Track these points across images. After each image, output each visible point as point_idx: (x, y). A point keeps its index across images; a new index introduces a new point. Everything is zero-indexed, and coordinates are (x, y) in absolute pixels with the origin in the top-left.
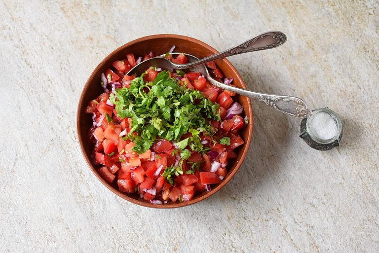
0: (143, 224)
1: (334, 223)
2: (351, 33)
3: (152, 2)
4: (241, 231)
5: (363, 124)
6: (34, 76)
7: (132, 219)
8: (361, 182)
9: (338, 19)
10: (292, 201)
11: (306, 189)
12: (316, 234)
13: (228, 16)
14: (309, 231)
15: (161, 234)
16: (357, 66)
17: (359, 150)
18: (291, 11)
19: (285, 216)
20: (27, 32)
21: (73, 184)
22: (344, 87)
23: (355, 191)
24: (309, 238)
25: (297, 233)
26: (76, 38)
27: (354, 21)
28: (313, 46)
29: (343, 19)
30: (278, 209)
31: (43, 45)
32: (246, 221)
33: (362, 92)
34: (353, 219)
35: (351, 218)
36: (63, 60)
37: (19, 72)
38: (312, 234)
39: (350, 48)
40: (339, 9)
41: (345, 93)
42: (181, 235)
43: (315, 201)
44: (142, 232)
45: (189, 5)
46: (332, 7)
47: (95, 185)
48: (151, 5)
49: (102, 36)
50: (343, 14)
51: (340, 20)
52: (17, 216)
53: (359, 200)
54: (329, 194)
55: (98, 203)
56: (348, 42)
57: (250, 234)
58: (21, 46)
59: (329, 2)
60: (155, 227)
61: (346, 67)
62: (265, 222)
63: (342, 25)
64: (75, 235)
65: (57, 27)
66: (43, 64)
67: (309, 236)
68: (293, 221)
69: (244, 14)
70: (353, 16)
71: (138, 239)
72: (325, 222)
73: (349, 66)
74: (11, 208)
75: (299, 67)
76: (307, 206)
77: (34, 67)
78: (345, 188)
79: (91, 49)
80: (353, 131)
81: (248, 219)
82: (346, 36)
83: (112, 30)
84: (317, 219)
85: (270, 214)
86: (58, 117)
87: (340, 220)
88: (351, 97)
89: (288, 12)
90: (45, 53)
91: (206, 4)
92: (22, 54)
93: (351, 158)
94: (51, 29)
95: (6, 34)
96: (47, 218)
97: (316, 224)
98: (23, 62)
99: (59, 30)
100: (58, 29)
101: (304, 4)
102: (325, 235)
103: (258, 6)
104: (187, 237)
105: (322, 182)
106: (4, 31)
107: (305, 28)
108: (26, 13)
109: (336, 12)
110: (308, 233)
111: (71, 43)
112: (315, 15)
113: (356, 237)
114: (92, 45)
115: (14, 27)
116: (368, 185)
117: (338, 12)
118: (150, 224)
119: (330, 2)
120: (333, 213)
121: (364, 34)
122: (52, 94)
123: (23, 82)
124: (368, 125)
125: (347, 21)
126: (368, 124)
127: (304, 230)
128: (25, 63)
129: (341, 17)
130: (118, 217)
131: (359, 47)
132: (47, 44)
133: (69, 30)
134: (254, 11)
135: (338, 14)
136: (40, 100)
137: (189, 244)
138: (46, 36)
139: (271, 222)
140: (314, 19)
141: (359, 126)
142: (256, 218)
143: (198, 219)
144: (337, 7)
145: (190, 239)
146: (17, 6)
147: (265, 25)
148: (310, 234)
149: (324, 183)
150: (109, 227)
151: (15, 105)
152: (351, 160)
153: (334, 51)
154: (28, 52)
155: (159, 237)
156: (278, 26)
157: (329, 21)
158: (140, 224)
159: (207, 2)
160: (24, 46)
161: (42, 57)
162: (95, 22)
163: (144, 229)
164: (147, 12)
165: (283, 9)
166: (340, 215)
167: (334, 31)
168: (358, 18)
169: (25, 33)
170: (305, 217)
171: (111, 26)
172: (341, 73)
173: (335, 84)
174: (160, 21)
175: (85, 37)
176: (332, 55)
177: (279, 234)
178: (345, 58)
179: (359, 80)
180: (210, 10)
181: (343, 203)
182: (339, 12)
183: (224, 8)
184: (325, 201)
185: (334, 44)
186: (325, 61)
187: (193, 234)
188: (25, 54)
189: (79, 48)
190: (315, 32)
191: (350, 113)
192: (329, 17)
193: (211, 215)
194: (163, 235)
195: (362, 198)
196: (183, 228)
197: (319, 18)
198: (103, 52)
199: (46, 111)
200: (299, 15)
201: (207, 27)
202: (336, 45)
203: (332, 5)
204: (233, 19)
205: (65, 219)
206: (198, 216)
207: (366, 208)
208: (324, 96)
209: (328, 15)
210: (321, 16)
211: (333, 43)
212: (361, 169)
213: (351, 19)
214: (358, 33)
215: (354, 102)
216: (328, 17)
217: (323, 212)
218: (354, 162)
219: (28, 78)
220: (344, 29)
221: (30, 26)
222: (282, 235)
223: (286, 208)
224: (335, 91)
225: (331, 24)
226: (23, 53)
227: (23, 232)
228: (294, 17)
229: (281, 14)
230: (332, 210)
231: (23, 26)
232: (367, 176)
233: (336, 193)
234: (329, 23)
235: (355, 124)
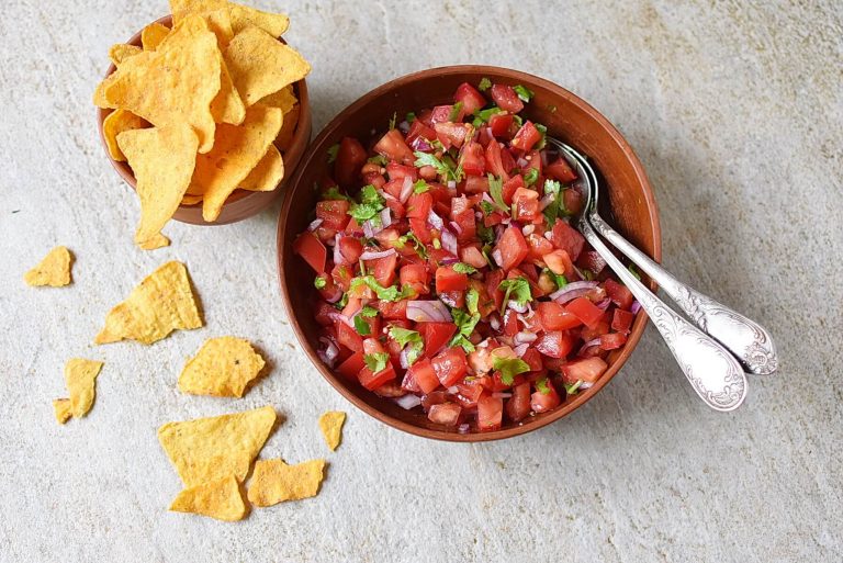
0: (298, 506)
1: (721, 534)
2: (796, 113)
3: (357, 24)
4: (511, 536)
5: (806, 318)
6: (90, 173)
8: (789, 450)
9: (769, 81)
10: (630, 479)
11: (663, 455)
12: (677, 557)
13: (520, 62)
14: (663, 549)
15: (336, 531)
16: (803, 187)
18: (663, 56)
19: (612, 512)
20: (83, 78)
21: (156, 410)
22: (768, 232)
23: (775, 467)
25: (635, 550)
27: (805, 86)
28: (706, 137)
29: (780, 81)
30: (596, 495)
32: (523, 516)
33: (809, 247)
34: (765, 530)
35: (760, 526)
37: (61, 163)
38: (668, 554)
39: (792, 146)
40: (772, 58)
41: (770, 246)
42: (378, 536)
43: (681, 484)
44: (294, 523)
45: (436, 34)
46: (757, 52)
48: (353, 32)
50: (782, 70)
51: (773, 81)
52: (33, 468)
53: (782, 486)
54: (714, 469)
56: (788, 132)
57: (531, 547)
58: (68, 106)
59: (751, 42)
60: (323, 513)
61: (779, 188)
62: (566, 521)
63: (777, 93)
64: (151, 518)
67: (662, 560)
68: (628, 524)
69: (557, 60)
70: (804, 75)
71: (284, 537)
72: (701, 530)
73: (785, 186)
74: (20, 452)
75: (671, 182)
76: (662, 493)
77: (92, 154)
78: (754, 460)
80: (782, 333)
81: (527, 512)
82: (783, 118)
84: (684, 523)
85: (579, 505)
86: (135, 265)
87: (735, 529)
88: (784, 256)
89: (656, 61)
91: (474, 32)
92: (69, 123)
93: (771, 393)
95: (38, 79)
96: (94, 478)
97: (680, 535)
98: (70, 142)
101: (694, 42)
103: (590, 42)
104: (390, 541)
105: (703, 441)
106: (36, 72)
107: (693, 96)
108: (84, 37)
109: (765, 64)
110: (659, 552)
112: (716, 68)
115: (56, 65)
116: (805, 455)
117: (771, 64)
118: (312, 506)
119: (754, 41)
120: (721, 511)
121: (826, 117)
122: (126, 214)
123: (67, 185)
124: (818, 323)
125: (789, 84)
126: (818, 318)
127: (652, 545)
128: (73, 143)
129: (775, 77)
131: (811, 145)
134: (579, 53)
135: (770, 68)
136: (99, 225)
137: (395, 557)
139: (579, 521)
141: (797, 324)
142: (548, 511)
143: (417, 503)
144: (769, 52)
145: (397, 545)
146: (67, 22)
147: (601, 85)
148: (664, 555)
149: (705, 445)
151: (46, 232)
152: (772, 397)
153: (752, 153)
154: (82, 119)
155: (331, 537)
156: (631, 90)
157: (748, 85)
159: (476, 30)
160: (74, 107)
163: (299, 516)
164: (344, 46)
165: (646, 53)
166: (736, 519)
167: (757, 106)
168: (816, 81)
169: (78, 80)
170: (655, 516)
172: (764, 202)
173: (750, 226)
176: (747, 160)
177: (595, 550)
178: (776, 168)
179: (806, 221)
180: (482, 48)
181: (744, 493)
182: (773, 64)
183: (514, 43)
184: (705, 485)
185: (754, 136)
186: (732, 173)
187: (405, 535)
188: (75, 124)
190: (713, 107)
191: (778, 293)
192: (749, 74)
194: (340, 534)
195: (789, 485)
196: (383, 521)
197: (725, 76)
199: (109, 248)
200: (681, 67)
202: (758, 138)
203: (759, 49)
205: (132, 484)
206: (418, 497)
207: (796, 506)
208: (722, 251)
209: (747, 71)
210: (730, 71)
211: (752, 133)
212: (791, 419)
213: (800, 81)
214: (812, 114)
215: (789, 268)
216: (746, 75)
217: (698, 508)
218: (777, 401)
219: (78, 176)
220: (782, 103)
221: (90, 65)
222: (602, 553)
223: (614, 493)
224: (749, 240)
225: (751, 90)
226: (72, 121)
227: (42, 504)
228: (670, 70)
229: (640, 63)
230: (718, 506)
231: (76, 65)
232: (804, 436)
233: (730, 469)
234: (748, 89)
235: (788, 318)
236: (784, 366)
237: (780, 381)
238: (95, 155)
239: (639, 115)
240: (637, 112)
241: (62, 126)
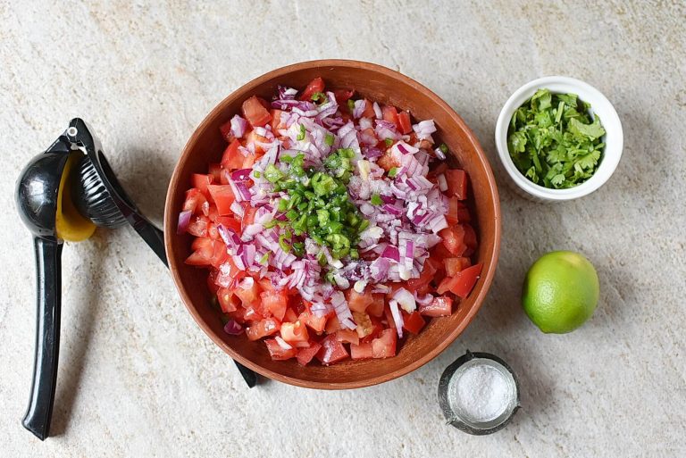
0: (249, 427)
1: (607, 427)
2: (653, 68)
3: (269, 3)
4: (433, 440)
5: (669, 243)
7: (230, 418)
9: (630, 41)
12: (572, 448)
13: (416, 32)
14: (560, 443)
15: (283, 445)
17: (660, 292)
20: (25, 61)
22: (635, 172)
23: (649, 368)
24: (559, 454)
25: (538, 444)
26: (121, 73)
27: (660, 44)
29: (639, 40)
31: (57, 86)
33: (670, 182)
34: (643, 421)
35: (639, 418)
36: (96, 116)
37: (12, 139)
38: (564, 447)
39: (651, 97)
40: (631, 20)
41: (637, 183)
42: (320, 447)
43: (572, 387)
44: (247, 441)
45: (340, 10)
46: (618, 16)
47: (159, 353)
48: (267, 10)
49: (171, 69)
50: (640, 31)
51: (633, 41)
52: (12, 409)
53: (655, 384)
54: (599, 374)
55: (166, 387)
56: (647, 85)
58: (14, 86)
59: (613, 7)
60: (271, 431)
61: (642, 134)
63: (636, 51)
65: (84, 51)
66: (56, 122)
67: (560, 451)
68: (531, 423)
69: (447, 29)
70: (658, 35)
71: (240, 454)
72: (591, 425)
77: (40, 129)
78: (631, 364)
79: (150, 95)
82: (643, 73)
83: (191, 57)
84: (576, 420)
87: (618, 422)
88: (649, 191)
89: (533, 26)
90: (61, 101)
91: (373, 7)
92: (17, 102)
94: (72, 55)
97: (574, 429)
98: (18, 118)
99: (88, 57)
100: (85, 54)
101: (564, 9)
102: (589, 448)
103: (474, 12)
104: (331, 451)
107: (565, 56)
108: (23, 24)
109: (625, 26)
110: (557, 445)
111: (112, 83)
112: (584, 31)
113: (647, 453)
114: (152, 87)
116: (673, 357)
117: (630, 26)
118: (261, 425)
119: (615, 6)
120: (607, 408)
121: (679, 71)
123: (20, 158)
124: (679, 246)
125: (647, 44)
126: (679, 243)
127: (551, 440)
128: (23, 120)
129: (634, 37)
130: (203, 413)
131: (667, 95)
132: (64, 85)
133: (107, 57)
134: (466, 22)
135: (630, 30)
138: (62, 67)
140: (583, 41)
141: (662, 248)
143: (352, 417)
144: (628, 15)
146: (6, 9)
147: (487, 50)
148: (562, 447)
150: (185, 430)
154: (28, 98)
155: (279, 451)
156: (513, 53)
157: (612, 44)
158: (243, 426)
160: (19, 87)
161: (55, 110)
162: (158, 41)
163: (251, 434)
164: (259, 23)
165: (523, 20)
166: (620, 413)
167: (620, 63)
168: (669, 39)
169: (21, 62)
170: (552, 416)
171: (189, 49)
172: (630, 146)
174: (284, 41)
175: (138, 70)
178: (639, 116)
179: (666, 160)
180: (382, 21)
181: (625, 392)
182: (633, 26)
183: (409, 16)
184: (592, 387)
185: (620, 89)
187: (344, 445)
188: (22, 102)
189: (126, 93)
190: (583, 65)
192: (613, 36)
193: (377, 410)
195: (661, 383)
197: (592, 38)
198: (173, 100)
200: (554, 32)
201: (374, 54)
203: (619, 13)
204: (426, 38)
205: (103, 417)
206: (353, 413)
207: (668, 400)
209: (610, 33)
210: (597, 33)
211: (617, 86)
212: (661, 329)
213: (655, 40)
214: (667, 68)
215: (653, 201)
216: (610, 36)
218: (648, 314)
219: (29, 149)
220: (641, 60)
221: (31, 48)
224: (619, 179)
225: (615, 49)
226: (19, 101)
227: (24, 439)
228: (545, 35)
229: (518, 29)
230: (604, 403)
231: (17, 48)
232: (672, 342)
233: (612, 372)
234: (612, 49)
235: (654, 244)
236: (653, 284)
237: (651, 297)
238: (43, 129)
239: (521, 75)
240: (519, 73)
241: (10, 105)
